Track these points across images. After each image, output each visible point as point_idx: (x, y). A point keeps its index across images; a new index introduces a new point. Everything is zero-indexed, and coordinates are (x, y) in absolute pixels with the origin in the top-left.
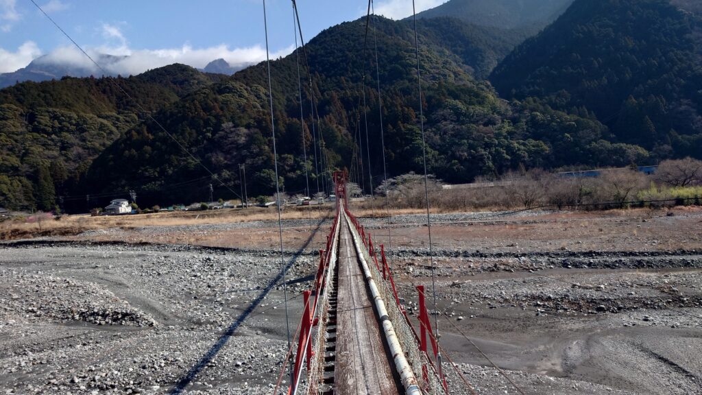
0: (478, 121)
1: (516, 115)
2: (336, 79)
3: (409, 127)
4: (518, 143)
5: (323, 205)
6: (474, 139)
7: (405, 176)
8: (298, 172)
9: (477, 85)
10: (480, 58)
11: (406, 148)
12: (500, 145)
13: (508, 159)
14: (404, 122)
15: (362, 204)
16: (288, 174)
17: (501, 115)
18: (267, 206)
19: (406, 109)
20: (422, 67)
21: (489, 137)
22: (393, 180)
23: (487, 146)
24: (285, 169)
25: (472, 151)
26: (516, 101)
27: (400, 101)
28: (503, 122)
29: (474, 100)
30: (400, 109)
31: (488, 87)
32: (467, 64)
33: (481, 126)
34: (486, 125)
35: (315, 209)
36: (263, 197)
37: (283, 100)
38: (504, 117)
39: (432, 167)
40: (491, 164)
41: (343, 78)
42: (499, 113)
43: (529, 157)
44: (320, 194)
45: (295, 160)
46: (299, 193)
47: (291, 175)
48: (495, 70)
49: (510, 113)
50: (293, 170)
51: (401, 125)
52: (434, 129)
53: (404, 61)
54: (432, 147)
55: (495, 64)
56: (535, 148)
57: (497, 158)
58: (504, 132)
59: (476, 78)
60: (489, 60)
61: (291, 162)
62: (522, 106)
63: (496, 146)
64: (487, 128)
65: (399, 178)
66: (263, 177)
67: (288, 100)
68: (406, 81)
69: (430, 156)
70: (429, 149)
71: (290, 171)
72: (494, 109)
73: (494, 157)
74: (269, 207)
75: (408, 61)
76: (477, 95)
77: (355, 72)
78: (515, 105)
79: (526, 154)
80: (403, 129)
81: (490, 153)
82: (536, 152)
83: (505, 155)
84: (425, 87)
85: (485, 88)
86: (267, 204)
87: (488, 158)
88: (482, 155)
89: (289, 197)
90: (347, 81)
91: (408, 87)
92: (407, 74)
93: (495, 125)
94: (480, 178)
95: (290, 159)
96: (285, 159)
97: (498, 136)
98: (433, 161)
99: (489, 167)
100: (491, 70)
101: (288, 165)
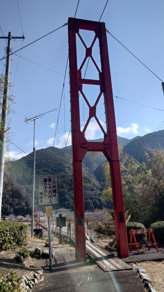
0: (88, 189)
2: (37, 170)
3: (63, 190)
5: (29, 220)
6: (87, 196)
7: (61, 209)
8: (19, 206)
9: (89, 175)
10: (91, 165)
11: (62, 198)
13: (99, 204)
14: (61, 188)
19: (63, 183)
21: (92, 195)
22: (56, 211)
23: (91, 198)
24: (14, 205)
25: (86, 200)
27: (61, 180)
28: (97, 190)
30: (60, 183)
34: (91, 191)
36: (5, 216)
39: (71, 206)
40: (92, 206)
42: (96, 187)
44: (28, 215)
46: (19, 215)
47: (16, 207)
48: (96, 169)
49: (100, 187)
53: (63, 165)
57: (95, 203)
58: (97, 194)
59: (89, 172)
60: (94, 166)
61: (17, 202)
62: (104, 184)
63: (94, 199)
66: (5, 208)
68: (63, 173)
72: (94, 185)
76: (88, 180)
79: (105, 202)
84: (70, 175)
85: (92, 177)
86: (6, 219)
87: (92, 203)
88: (89, 202)
89: (15, 216)
92: (64, 170)
93: (94, 191)
98: (72, 203)
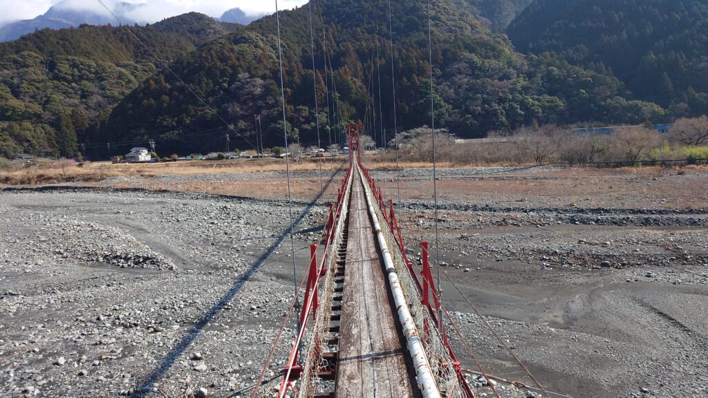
0: (493, 76)
1: (532, 69)
2: (352, 30)
3: (424, 80)
4: (533, 98)
5: (337, 157)
6: (488, 94)
7: (419, 130)
8: (313, 124)
9: (494, 38)
10: (498, 10)
11: (420, 102)
12: (514, 100)
13: (521, 115)
14: (418, 76)
15: (375, 157)
16: (303, 126)
17: (517, 69)
18: (282, 157)
19: (421, 62)
20: (439, 19)
21: (503, 92)
22: (406, 134)
23: (501, 101)
24: (299, 120)
25: (486, 106)
26: (533, 56)
27: (415, 54)
28: (518, 76)
29: (490, 53)
30: (415, 62)
31: (504, 40)
32: (484, 16)
33: (496, 81)
34: (500, 79)
35: (328, 160)
36: (278, 148)
37: (299, 51)
38: (519, 71)
39: (446, 122)
40: (504, 119)
41: (358, 29)
42: (514, 68)
43: (543, 113)
44: (334, 146)
45: (310, 112)
46: (313, 145)
47: (306, 126)
48: (513, 22)
49: (527, 67)
50: (308, 121)
51: (416, 78)
52: (448, 83)
53: (420, 12)
54: (446, 101)
55: (513, 16)
56: (550, 104)
57: (510, 113)
58: (519, 86)
59: (493, 31)
60: (507, 13)
61: (306, 113)
62: (538, 60)
63: (510, 101)
64: (502, 83)
65: (413, 132)
66: (279, 128)
67: (303, 50)
68: (422, 33)
69: (443, 110)
70: (443, 103)
71: (304, 123)
72: (510, 63)
73: (507, 112)
74: (285, 158)
75: (424, 13)
76: (493, 49)
77: (370, 23)
78: (531, 59)
79: (540, 110)
80: (418, 82)
81: (504, 108)
82: (550, 108)
83: (519, 111)
84: (441, 40)
85: (502, 42)
86: (281, 155)
87: (502, 113)
88: (496, 110)
89: (303, 148)
90: (363, 32)
91: (423, 40)
92: (423, 26)
93: (510, 79)
94: (493, 133)
95: (305, 110)
96: (300, 111)
97: (512, 91)
98: (447, 115)
99: (502, 122)
100: (509, 23)
101: (302, 117)
